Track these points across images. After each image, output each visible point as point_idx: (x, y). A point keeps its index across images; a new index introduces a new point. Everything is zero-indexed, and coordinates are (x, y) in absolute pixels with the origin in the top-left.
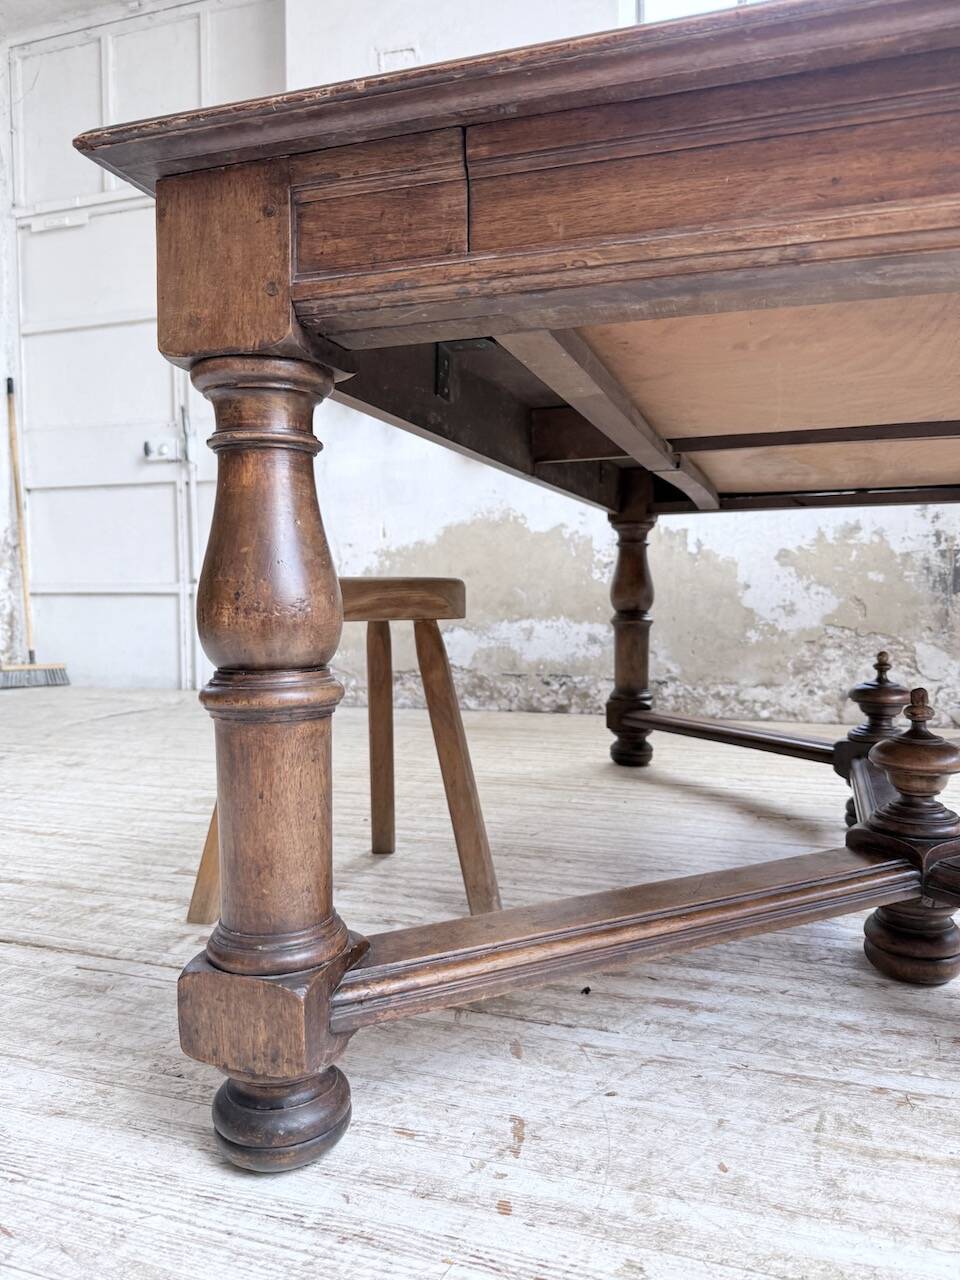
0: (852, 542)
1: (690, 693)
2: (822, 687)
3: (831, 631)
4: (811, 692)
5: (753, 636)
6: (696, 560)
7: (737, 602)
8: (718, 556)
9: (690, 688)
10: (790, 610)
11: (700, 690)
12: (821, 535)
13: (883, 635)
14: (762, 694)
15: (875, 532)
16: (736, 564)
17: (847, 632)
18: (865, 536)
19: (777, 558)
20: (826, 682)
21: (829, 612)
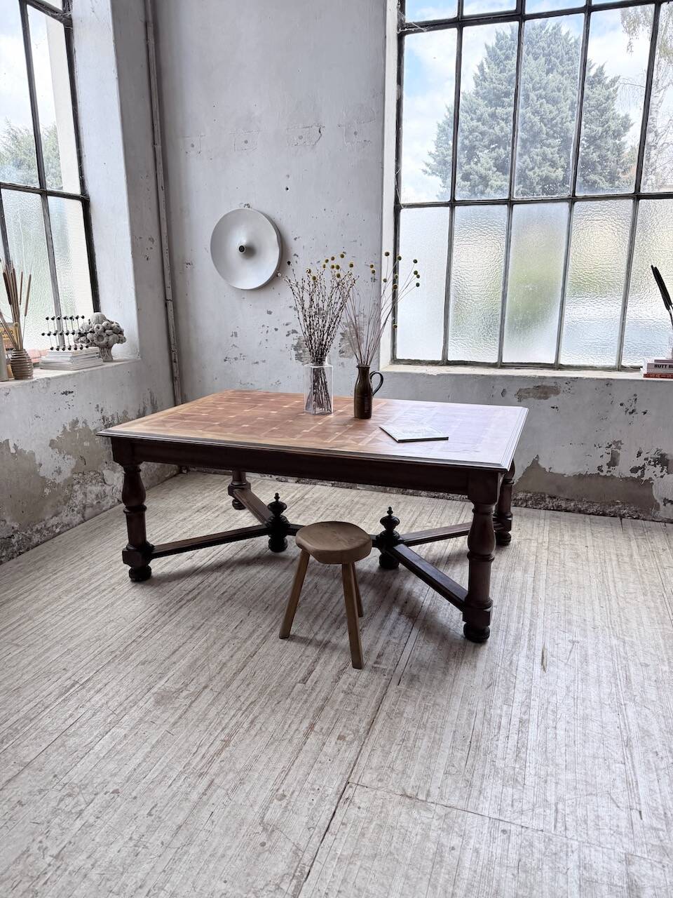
0: (76, 429)
1: (25, 536)
2: (76, 506)
3: (75, 476)
4: (73, 510)
5: (47, 491)
6: (16, 457)
7: (37, 474)
8: (25, 452)
9: (24, 533)
10: (59, 472)
11: (29, 532)
12: (65, 428)
13: (93, 471)
14: (55, 520)
15: (83, 422)
16: (34, 454)
17: (80, 475)
18: (80, 425)
19: (50, 445)
20: (77, 502)
21: (73, 467)
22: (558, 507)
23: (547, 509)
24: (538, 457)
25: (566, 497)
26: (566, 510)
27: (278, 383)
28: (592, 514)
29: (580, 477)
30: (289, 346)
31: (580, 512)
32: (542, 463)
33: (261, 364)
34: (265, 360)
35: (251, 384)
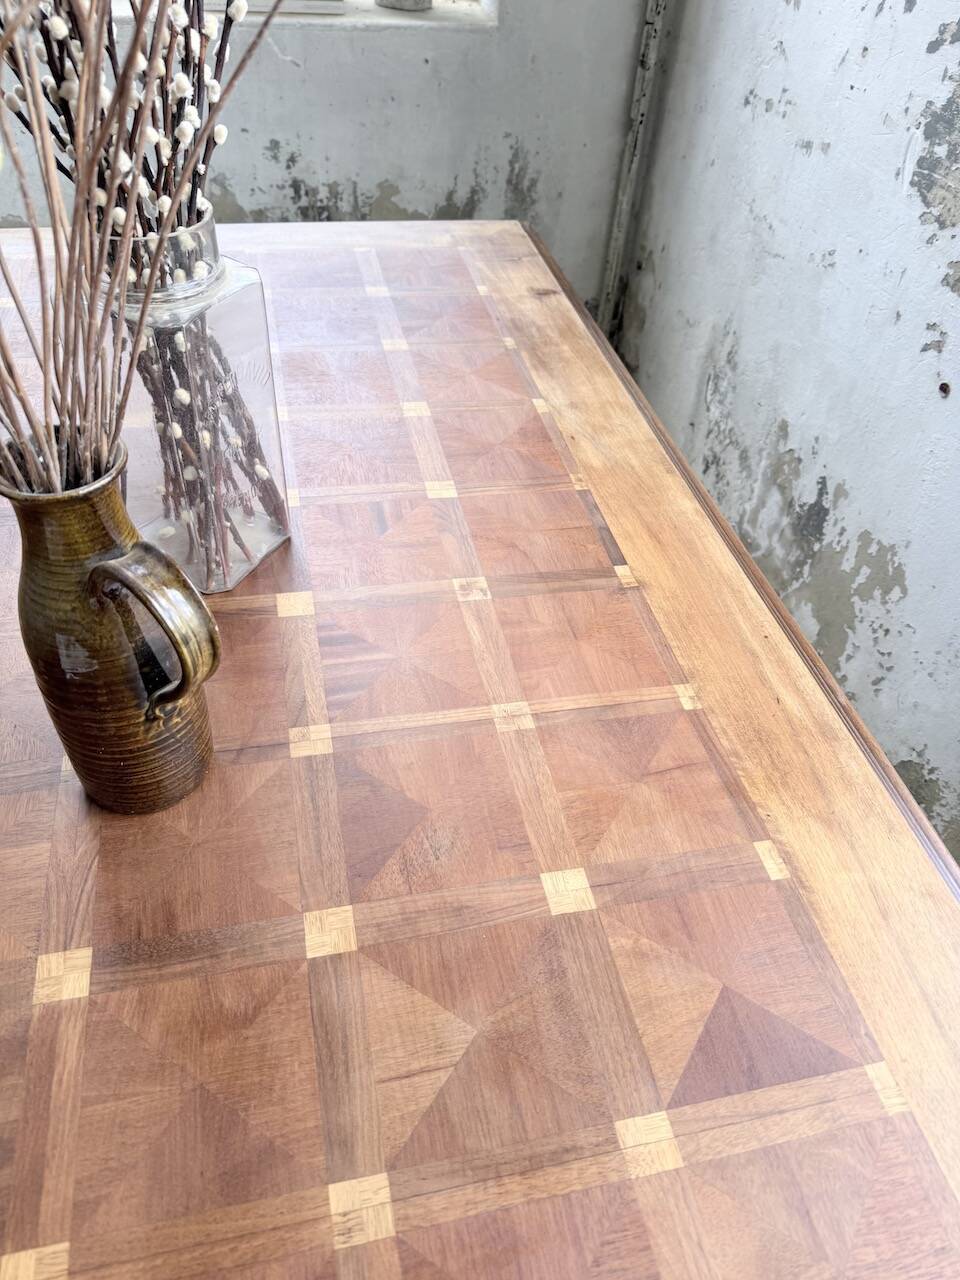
27: (829, 259)
30: (917, 107)
33: (816, 151)
34: (829, 145)
35: (770, 227)
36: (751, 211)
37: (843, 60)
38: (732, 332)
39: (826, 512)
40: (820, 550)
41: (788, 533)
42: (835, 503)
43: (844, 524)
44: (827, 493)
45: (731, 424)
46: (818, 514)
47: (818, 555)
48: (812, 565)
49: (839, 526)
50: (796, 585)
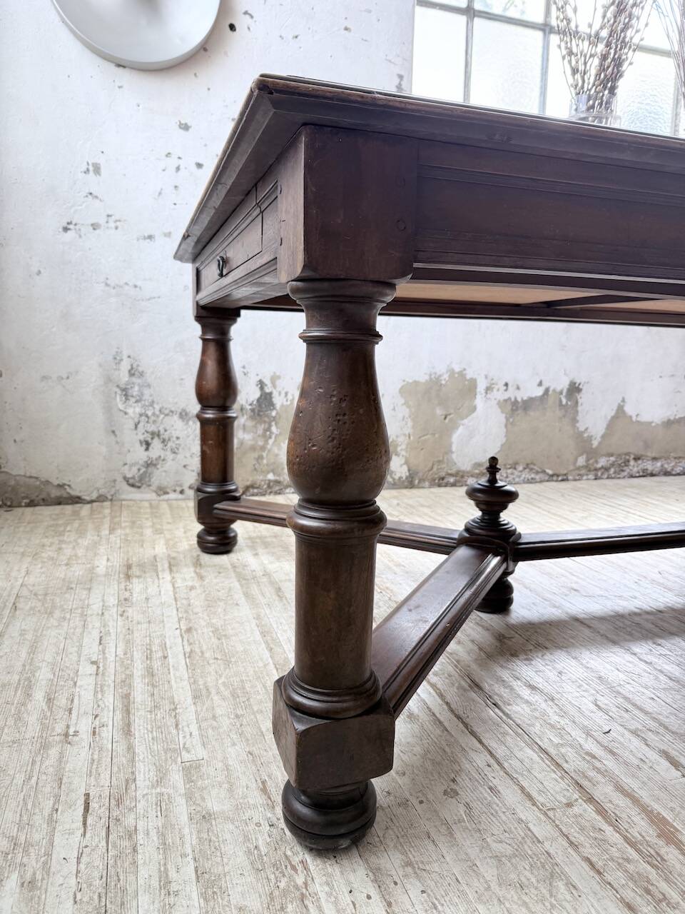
22: (644, 471)
23: (632, 476)
24: (623, 400)
25: (654, 455)
26: (652, 475)
28: (679, 474)
29: (669, 423)
31: (667, 474)
32: (629, 409)
33: (160, 238)
34: (170, 233)
35: (136, 286)
36: (107, 285)
37: (160, 194)
38: (125, 357)
39: (270, 394)
40: (277, 413)
41: (250, 424)
42: (274, 386)
43: (285, 390)
44: (266, 385)
45: (157, 407)
46: (266, 398)
47: (278, 417)
48: (276, 424)
49: (283, 395)
50: (271, 441)
